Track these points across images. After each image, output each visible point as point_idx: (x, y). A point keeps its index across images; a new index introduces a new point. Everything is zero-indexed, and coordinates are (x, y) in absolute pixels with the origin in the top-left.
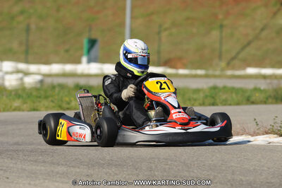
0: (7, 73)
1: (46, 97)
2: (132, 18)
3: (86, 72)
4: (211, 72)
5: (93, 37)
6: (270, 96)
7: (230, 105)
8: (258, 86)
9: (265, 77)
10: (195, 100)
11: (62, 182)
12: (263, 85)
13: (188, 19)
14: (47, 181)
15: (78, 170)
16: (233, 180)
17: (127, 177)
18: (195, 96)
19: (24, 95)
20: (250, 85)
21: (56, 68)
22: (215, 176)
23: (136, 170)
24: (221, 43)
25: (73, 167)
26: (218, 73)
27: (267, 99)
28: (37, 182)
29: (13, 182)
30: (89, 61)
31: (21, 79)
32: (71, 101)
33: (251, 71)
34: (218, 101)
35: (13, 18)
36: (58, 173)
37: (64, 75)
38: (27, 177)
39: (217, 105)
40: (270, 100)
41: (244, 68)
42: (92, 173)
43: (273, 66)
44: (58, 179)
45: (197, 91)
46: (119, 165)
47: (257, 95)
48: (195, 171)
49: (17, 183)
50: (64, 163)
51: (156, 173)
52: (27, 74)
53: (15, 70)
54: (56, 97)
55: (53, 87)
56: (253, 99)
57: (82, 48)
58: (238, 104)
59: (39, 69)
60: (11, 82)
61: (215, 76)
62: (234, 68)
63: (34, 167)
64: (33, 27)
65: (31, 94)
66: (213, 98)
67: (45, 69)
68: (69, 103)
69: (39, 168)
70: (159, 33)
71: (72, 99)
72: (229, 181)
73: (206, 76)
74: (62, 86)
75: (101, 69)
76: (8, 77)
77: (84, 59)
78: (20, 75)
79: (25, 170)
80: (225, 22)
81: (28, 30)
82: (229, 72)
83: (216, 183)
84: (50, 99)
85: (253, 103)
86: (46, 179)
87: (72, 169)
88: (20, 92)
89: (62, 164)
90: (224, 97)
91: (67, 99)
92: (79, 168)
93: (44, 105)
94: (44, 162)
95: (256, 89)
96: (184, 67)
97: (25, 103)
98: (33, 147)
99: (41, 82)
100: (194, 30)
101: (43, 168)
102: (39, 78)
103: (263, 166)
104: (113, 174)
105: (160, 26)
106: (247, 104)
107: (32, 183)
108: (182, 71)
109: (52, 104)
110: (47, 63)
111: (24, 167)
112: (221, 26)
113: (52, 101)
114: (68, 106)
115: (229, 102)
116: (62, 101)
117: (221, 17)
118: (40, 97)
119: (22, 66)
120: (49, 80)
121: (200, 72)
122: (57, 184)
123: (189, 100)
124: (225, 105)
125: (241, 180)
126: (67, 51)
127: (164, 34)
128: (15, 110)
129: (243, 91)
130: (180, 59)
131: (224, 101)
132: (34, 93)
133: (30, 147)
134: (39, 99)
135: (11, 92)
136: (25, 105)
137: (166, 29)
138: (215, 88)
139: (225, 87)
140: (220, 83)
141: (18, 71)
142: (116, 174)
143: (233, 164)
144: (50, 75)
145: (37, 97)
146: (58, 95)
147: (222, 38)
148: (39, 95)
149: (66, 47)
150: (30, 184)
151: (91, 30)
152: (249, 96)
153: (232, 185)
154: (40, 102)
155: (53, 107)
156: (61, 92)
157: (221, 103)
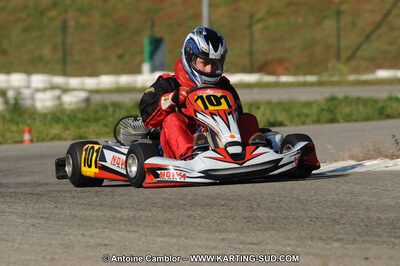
0: (38, 90)
1: (96, 120)
2: (211, 6)
4: (325, 77)
5: (159, 32)
7: (356, 121)
8: (394, 94)
10: (307, 116)
13: (290, 4)
14: (107, 230)
15: (150, 214)
16: (368, 218)
17: (219, 221)
18: (305, 111)
19: (65, 118)
20: (382, 94)
21: (106, 81)
22: (342, 216)
23: (231, 210)
24: (338, 37)
25: (142, 210)
26: (335, 79)
28: (94, 232)
29: (59, 234)
30: (153, 69)
31: (59, 98)
33: (383, 74)
34: (339, 116)
35: (42, 13)
36: (122, 219)
37: (119, 90)
38: (80, 226)
39: (338, 122)
41: (373, 72)
42: (170, 217)
44: (123, 227)
45: (308, 104)
46: (207, 205)
47: (395, 105)
48: (314, 209)
49: (65, 235)
50: (129, 206)
51: (260, 214)
52: (66, 90)
53: (48, 86)
54: (111, 119)
55: (105, 107)
56: (388, 111)
57: (142, 52)
58: (367, 119)
59: (83, 84)
60: (44, 102)
61: (332, 84)
62: (356, 71)
63: (88, 213)
64: (71, 23)
65: (75, 117)
66: (332, 112)
67: (91, 82)
69: (94, 213)
70: (250, 26)
72: (362, 221)
73: (320, 84)
74: (116, 106)
76: (39, 96)
77: (146, 67)
78: (57, 93)
79: (76, 216)
80: (344, 7)
81: (64, 28)
82: (352, 78)
83: (344, 224)
84: (102, 122)
85: (388, 117)
86: (106, 228)
87: (141, 213)
88: (59, 115)
89: (127, 207)
90: (347, 110)
92: (150, 211)
93: (94, 131)
94: (101, 205)
95: (391, 99)
96: (287, 72)
97: (67, 129)
99: (87, 100)
100: (300, 20)
101: (100, 213)
102: (83, 95)
104: (198, 217)
105: (252, 16)
106: (379, 119)
107: (87, 233)
108: (284, 79)
109: (105, 129)
110: (94, 74)
111: (74, 212)
112: (338, 13)
113: (106, 125)
115: (354, 117)
118: (88, 120)
119: (59, 80)
120: (97, 98)
121: (310, 78)
122: (121, 234)
123: (298, 116)
124: (349, 121)
125: (379, 218)
126: (120, 57)
127: (257, 28)
128: (52, 139)
129: (375, 101)
130: (281, 61)
131: (347, 115)
132: (80, 116)
134: (86, 123)
135: (45, 116)
136: (67, 133)
137: (259, 20)
138: (333, 99)
139: (346, 98)
140: (340, 92)
141: (53, 87)
142: (203, 217)
143: (366, 198)
144: (97, 92)
145: (83, 120)
146: (113, 116)
147: (339, 29)
148: (86, 117)
149: (120, 51)
150: (83, 235)
151: (153, 26)
152: (382, 108)
153: (367, 226)
154: (87, 127)
155: (108, 133)
156: (118, 111)
157: (343, 119)
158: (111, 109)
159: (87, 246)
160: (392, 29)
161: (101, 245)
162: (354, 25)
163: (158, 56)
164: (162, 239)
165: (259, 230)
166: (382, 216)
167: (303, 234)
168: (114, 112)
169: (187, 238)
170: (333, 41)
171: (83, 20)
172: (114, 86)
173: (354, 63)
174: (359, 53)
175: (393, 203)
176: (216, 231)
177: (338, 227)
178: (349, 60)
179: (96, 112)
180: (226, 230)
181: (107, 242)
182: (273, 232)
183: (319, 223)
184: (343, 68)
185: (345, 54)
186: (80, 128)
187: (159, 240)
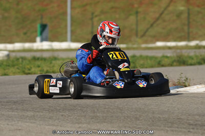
1: (13, 66)
2: (72, 8)
3: (40, 48)
4: (130, 46)
5: (44, 23)
6: (175, 61)
7: (146, 68)
8: (166, 54)
9: (170, 48)
11: (31, 123)
12: (169, 53)
13: (112, 8)
14: (20, 122)
15: (42, 114)
16: (154, 117)
17: (78, 118)
20: (159, 54)
21: (18, 46)
22: (140, 116)
23: (84, 112)
24: (137, 25)
25: (38, 112)
26: (135, 46)
27: (173, 62)
28: (13, 123)
30: (42, 40)
32: (31, 68)
33: (159, 44)
34: (137, 65)
36: (27, 116)
37: (24, 50)
38: (6, 120)
39: (137, 68)
40: (175, 64)
41: (155, 43)
42: (52, 115)
43: (175, 41)
44: (28, 120)
46: (71, 110)
47: (166, 60)
48: (126, 112)
50: (31, 110)
51: (98, 115)
54: (21, 65)
55: (18, 59)
56: (163, 63)
57: (36, 31)
58: (152, 67)
59: (6, 47)
61: (134, 49)
62: (146, 42)
63: (10, 113)
65: (2, 64)
66: (134, 63)
67: (10, 46)
68: (29, 70)
69: (13, 113)
70: (92, 19)
71: (32, 66)
72: (151, 118)
73: (127, 48)
74: (23, 59)
75: (51, 46)
77: (38, 39)
79: (3, 115)
80: (140, 10)
82: (144, 46)
83: (141, 120)
84: (16, 67)
85: (163, 66)
87: (37, 113)
89: (30, 111)
90: (142, 62)
91: (28, 67)
92: (42, 112)
93: (12, 71)
94: (17, 109)
95: (164, 57)
98: (7, 99)
99: (8, 56)
100: (117, 16)
101: (16, 113)
102: (6, 53)
103: (174, 107)
104: (67, 116)
105: (93, 14)
106: (158, 67)
107: (10, 123)
109: (18, 70)
110: (11, 42)
111: (3, 113)
112: (137, 13)
113: (18, 68)
114: (29, 72)
115: (146, 66)
116: (25, 68)
117: (136, 6)
118: (9, 66)
120: (13, 55)
121: (122, 46)
122: (27, 124)
124: (142, 68)
126: (25, 34)
127: (96, 20)
129: (156, 58)
131: (142, 65)
132: (5, 63)
133: (5, 100)
134: (8, 67)
137: (96, 16)
138: (134, 56)
139: (141, 56)
140: (138, 53)
142: (69, 116)
143: (152, 107)
144: (13, 51)
145: (7, 66)
146: (22, 64)
147: (137, 21)
148: (8, 64)
149: (25, 31)
150: (8, 124)
151: (42, 18)
152: (160, 61)
153: (153, 121)
154: (9, 69)
155: (19, 72)
156: (24, 62)
157: (140, 66)
158: (20, 60)
159: (10, 130)
160: (164, 21)
161: (17, 130)
162: (145, 19)
163: (45, 34)
164: (49, 127)
165: (98, 123)
166: (161, 116)
167: (121, 125)
168: (22, 61)
169: (61, 126)
170: (134, 27)
171: (6, 15)
172: (22, 48)
173: (145, 38)
174: (147, 34)
175: (166, 110)
176: (76, 123)
177: (138, 122)
178: (142, 36)
179: (13, 61)
180: (81, 123)
181: (20, 128)
182: (105, 124)
183: (129, 120)
184: (139, 40)
185: (140, 34)
186: (5, 70)
187: (47, 127)
